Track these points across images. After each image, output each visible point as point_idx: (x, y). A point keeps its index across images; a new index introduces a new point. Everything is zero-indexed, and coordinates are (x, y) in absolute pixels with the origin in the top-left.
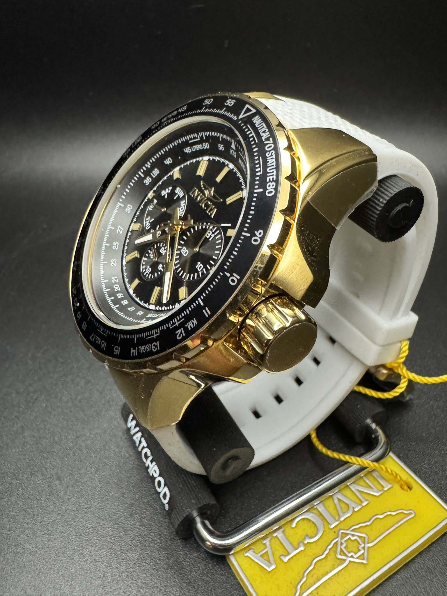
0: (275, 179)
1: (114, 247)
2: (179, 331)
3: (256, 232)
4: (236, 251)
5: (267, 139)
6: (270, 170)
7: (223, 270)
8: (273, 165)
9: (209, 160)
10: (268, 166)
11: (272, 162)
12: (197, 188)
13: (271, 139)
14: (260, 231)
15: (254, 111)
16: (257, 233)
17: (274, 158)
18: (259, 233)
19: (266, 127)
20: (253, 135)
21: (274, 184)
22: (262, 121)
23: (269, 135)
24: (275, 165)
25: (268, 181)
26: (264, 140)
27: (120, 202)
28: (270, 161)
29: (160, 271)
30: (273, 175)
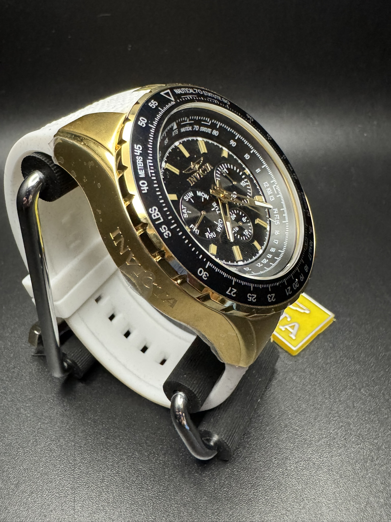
9: (166, 162)
12: (188, 178)
29: (246, 220)
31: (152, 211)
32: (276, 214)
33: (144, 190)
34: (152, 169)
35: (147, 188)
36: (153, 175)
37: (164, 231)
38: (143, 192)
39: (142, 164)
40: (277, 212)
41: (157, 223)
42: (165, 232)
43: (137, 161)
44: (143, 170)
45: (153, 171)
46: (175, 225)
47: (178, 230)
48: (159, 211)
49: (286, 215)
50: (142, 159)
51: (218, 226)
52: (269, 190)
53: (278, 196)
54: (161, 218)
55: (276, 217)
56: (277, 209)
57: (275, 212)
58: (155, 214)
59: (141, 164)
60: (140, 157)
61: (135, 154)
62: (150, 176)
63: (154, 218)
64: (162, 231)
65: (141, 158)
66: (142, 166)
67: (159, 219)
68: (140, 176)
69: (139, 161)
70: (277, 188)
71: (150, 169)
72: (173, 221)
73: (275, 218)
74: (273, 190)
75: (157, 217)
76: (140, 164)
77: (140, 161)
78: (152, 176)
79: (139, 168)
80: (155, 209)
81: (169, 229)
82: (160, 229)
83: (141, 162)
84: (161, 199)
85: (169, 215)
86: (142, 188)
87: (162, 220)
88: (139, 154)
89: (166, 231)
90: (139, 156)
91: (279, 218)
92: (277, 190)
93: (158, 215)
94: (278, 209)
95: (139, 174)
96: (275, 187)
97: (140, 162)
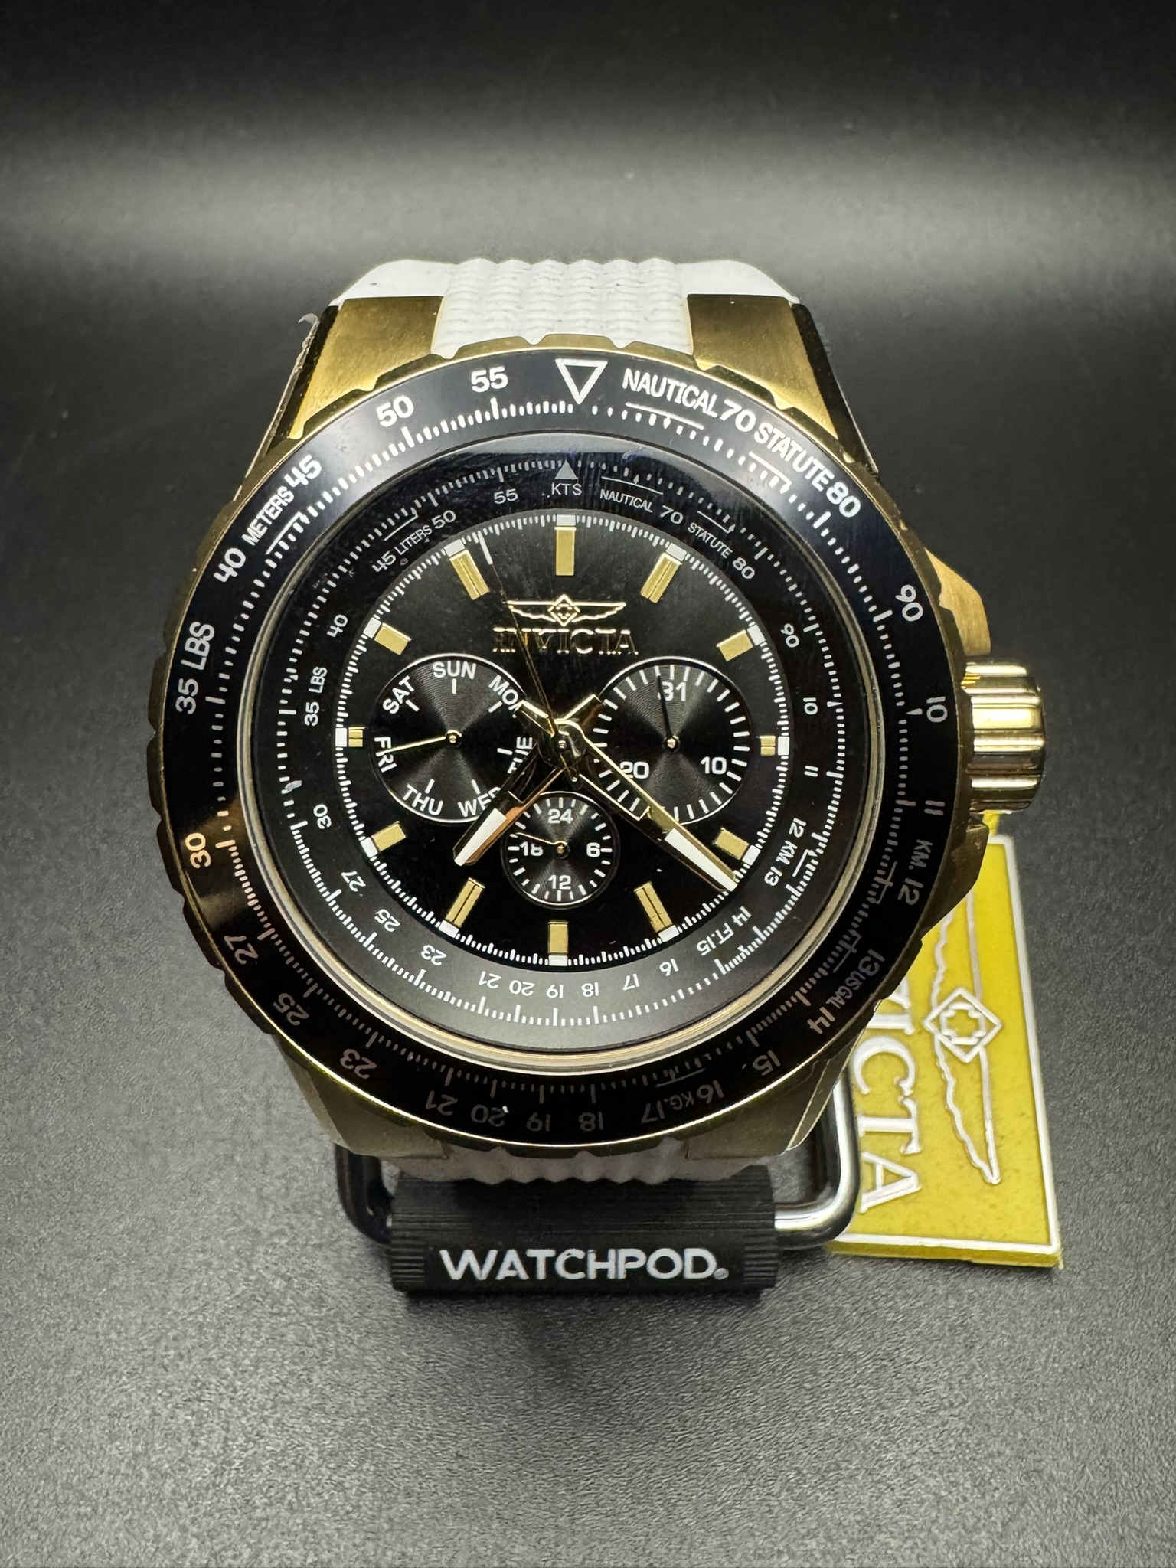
0: (832, 477)
1: (390, 926)
2: (905, 889)
3: (898, 597)
4: (892, 661)
5: (720, 407)
6: (801, 465)
7: (902, 713)
8: (797, 453)
10: (787, 459)
11: (787, 447)
13: (727, 402)
14: (904, 589)
15: (601, 365)
16: (902, 597)
17: (783, 436)
18: (906, 595)
19: (683, 385)
20: (672, 420)
21: (839, 485)
22: (655, 378)
23: (714, 397)
24: (800, 449)
25: (821, 489)
26: (714, 415)
27: (294, 821)
28: (778, 447)
29: (604, 856)
30: (819, 471)
31: (197, 629)
32: (733, 926)
33: (223, 573)
34: (288, 541)
35: (235, 574)
36: (279, 555)
37: (186, 692)
38: (217, 576)
39: (277, 514)
40: (741, 924)
41: (184, 662)
42: (186, 697)
43: (275, 497)
44: (265, 529)
45: (286, 547)
46: (221, 701)
47: (219, 716)
48: (210, 642)
49: (744, 952)
50: (290, 500)
51: (475, 801)
52: (789, 851)
53: (788, 887)
54: (204, 661)
55: (722, 929)
56: (749, 915)
57: (736, 919)
58: (198, 643)
59: (276, 510)
60: (290, 493)
61: (287, 478)
62: (268, 552)
63: (187, 648)
64: (180, 690)
65: (288, 497)
66: (274, 517)
67: (196, 659)
68: (245, 537)
69: (276, 501)
70: (808, 866)
71: (285, 539)
72: (223, 689)
73: (717, 932)
74: (794, 861)
75: (196, 651)
76: (273, 509)
77: (280, 501)
78: (272, 557)
79: (260, 515)
80: (207, 633)
81: (199, 698)
82: (181, 681)
83: (281, 506)
84: (242, 622)
85: (226, 670)
86: (222, 566)
87: (201, 667)
88: (293, 484)
89: (189, 695)
90: (289, 488)
91: (723, 940)
92: (803, 869)
93: (202, 648)
94: (749, 919)
95: (249, 530)
96: (808, 859)
97: (277, 505)
